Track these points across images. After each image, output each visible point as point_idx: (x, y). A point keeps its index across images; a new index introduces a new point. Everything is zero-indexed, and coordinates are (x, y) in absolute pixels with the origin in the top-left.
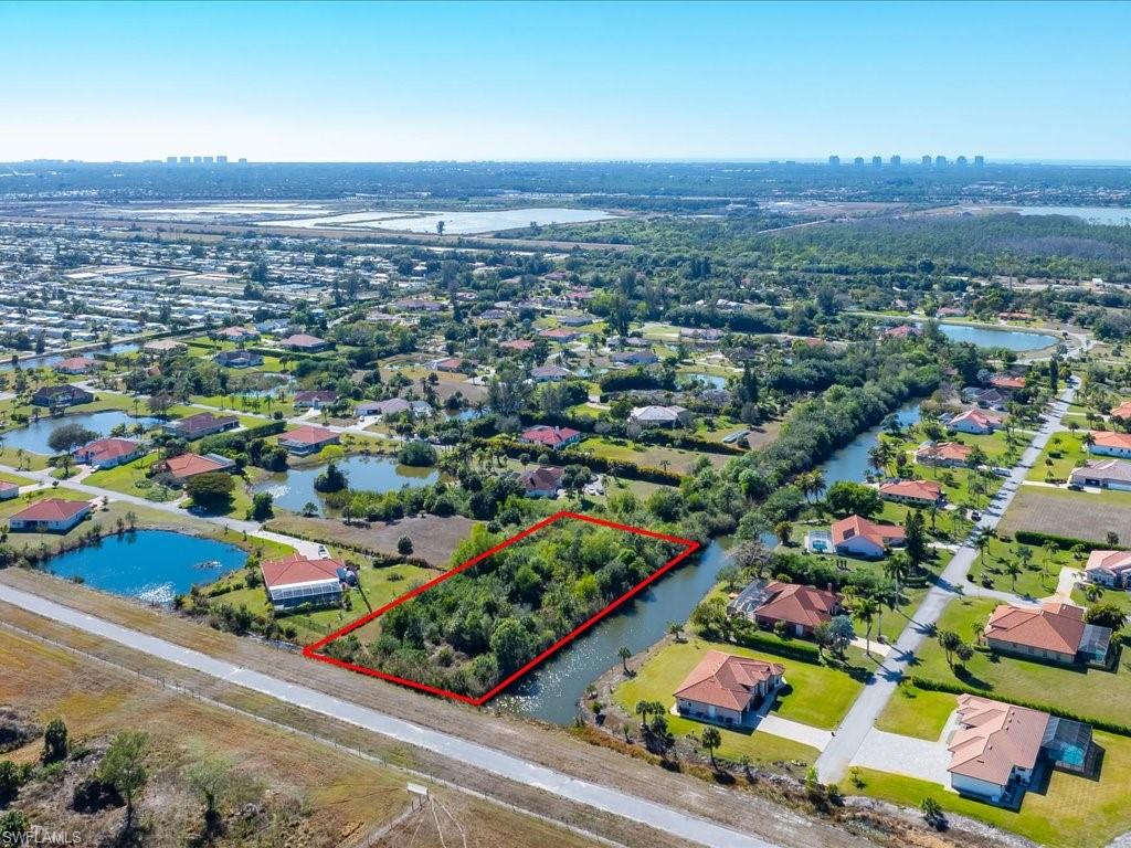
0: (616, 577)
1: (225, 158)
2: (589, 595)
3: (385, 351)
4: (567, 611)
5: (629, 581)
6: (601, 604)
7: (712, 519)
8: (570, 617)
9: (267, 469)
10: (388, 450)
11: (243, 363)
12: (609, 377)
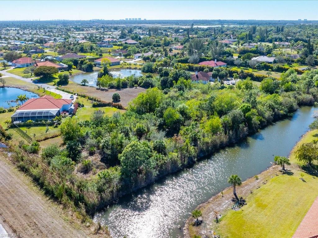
0: (235, 120)
1: (141, 19)
2: (214, 131)
3: (157, 45)
4: (195, 140)
5: (245, 124)
6: (223, 137)
7: (300, 97)
8: (195, 145)
9: (84, 71)
10: (139, 67)
11: (105, 46)
12: (243, 49)
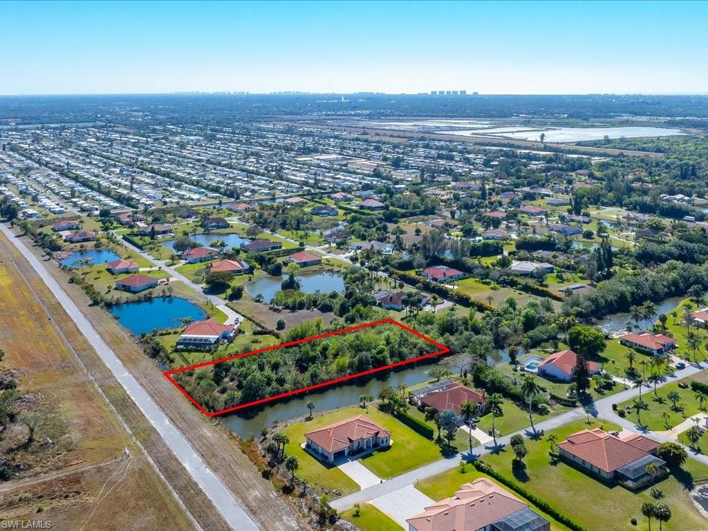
1: (465, 92)
9: (269, 273)
11: (325, 214)
12: (522, 240)
